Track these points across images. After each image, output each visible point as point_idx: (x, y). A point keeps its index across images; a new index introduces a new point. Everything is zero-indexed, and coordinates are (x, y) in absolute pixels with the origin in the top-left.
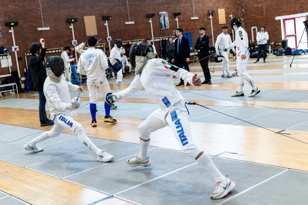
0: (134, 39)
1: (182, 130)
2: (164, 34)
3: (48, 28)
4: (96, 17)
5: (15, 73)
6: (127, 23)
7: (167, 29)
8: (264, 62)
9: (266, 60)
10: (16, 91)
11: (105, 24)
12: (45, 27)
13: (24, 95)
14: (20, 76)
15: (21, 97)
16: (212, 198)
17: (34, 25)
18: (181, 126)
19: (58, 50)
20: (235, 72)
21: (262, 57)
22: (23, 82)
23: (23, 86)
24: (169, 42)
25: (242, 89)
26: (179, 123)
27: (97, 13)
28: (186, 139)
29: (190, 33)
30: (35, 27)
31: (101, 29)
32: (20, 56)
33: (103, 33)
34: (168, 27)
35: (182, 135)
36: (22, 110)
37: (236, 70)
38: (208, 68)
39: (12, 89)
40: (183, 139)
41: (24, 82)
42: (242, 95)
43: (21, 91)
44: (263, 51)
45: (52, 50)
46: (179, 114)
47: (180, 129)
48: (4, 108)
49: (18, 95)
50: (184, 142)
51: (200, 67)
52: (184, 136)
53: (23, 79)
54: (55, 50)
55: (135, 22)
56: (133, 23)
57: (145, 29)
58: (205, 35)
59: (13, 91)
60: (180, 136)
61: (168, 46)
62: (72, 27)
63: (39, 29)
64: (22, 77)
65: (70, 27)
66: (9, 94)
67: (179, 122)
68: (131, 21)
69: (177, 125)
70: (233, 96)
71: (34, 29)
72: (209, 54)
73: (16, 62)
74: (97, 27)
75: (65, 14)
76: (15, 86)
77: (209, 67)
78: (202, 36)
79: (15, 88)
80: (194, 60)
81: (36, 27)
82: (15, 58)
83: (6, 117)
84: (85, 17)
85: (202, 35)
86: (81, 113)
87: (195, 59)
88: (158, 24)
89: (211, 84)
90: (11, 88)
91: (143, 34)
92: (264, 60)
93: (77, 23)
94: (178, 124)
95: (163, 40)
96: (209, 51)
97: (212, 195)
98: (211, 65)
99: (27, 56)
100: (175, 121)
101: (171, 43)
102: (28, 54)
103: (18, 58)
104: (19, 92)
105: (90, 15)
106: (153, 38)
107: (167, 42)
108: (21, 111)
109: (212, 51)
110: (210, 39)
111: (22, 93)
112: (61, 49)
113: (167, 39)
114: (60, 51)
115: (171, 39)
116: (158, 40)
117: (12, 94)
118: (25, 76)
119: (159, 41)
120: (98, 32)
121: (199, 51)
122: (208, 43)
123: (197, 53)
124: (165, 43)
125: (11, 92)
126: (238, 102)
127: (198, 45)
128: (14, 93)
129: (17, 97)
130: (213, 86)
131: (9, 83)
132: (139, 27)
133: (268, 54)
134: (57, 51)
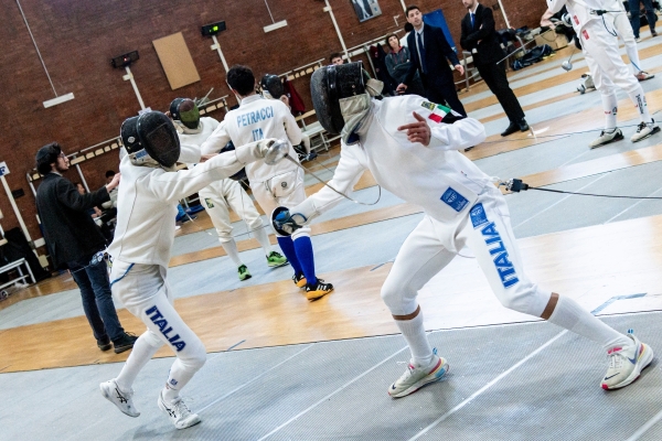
0: (296, 65)
1: (502, 248)
2: (372, 30)
3: (70, 96)
4: (184, 35)
5: (14, 234)
6: (268, 29)
7: (375, 18)
8: (654, 34)
9: (657, 29)
10: (29, 280)
11: (213, 47)
12: (61, 94)
13: (53, 283)
14: (29, 239)
15: (46, 291)
16: (605, 388)
17: (32, 96)
18: (499, 239)
19: (110, 144)
20: (583, 81)
21: (644, 23)
22: (42, 250)
23: (43, 261)
24: (392, 48)
25: (614, 121)
26: (493, 233)
27: (183, 23)
28: (512, 271)
29: (440, 11)
30: (35, 102)
31: (205, 62)
32: (17, 187)
33: (212, 71)
34: (377, 11)
35: (502, 261)
36: (58, 323)
37: (584, 76)
38: (511, 90)
39: (19, 276)
40: (506, 270)
41: (44, 250)
42: (619, 137)
43: (42, 275)
44: (642, 7)
45: (94, 150)
46: (489, 210)
47: (496, 245)
48: (9, 330)
49: (37, 288)
50: (508, 278)
51: (489, 94)
52: (507, 264)
53: (40, 243)
54: (103, 147)
55: (288, 21)
56: (284, 23)
57: (319, 32)
58: (480, 7)
59: (21, 282)
60: (496, 262)
61: (391, 61)
62: (129, 76)
63: (48, 104)
64: (34, 238)
65: (126, 78)
66: (14, 292)
67: (493, 230)
68: (277, 21)
69: (488, 237)
70: (594, 147)
71: (35, 107)
72: (502, 54)
73: (10, 205)
74: (195, 60)
75: (102, 47)
76: (23, 266)
77: (512, 86)
78: (472, 12)
79: (25, 271)
80: (468, 78)
81: (37, 102)
82: (5, 194)
83: (18, 352)
84: (155, 43)
85: (471, 7)
86: (210, 291)
87: (470, 73)
88: (351, 9)
89: (528, 129)
90: (14, 274)
91: (318, 46)
92: (653, 31)
93: (139, 62)
94: (491, 232)
95: (372, 47)
96: (502, 46)
97: (604, 382)
98: (516, 81)
99: (33, 181)
100: (482, 227)
101: (397, 50)
102: (36, 177)
103: (14, 193)
104: (38, 280)
105: (170, 32)
106: (345, 50)
107: (385, 50)
108: (55, 327)
109: (509, 43)
110: (495, 13)
111: (47, 281)
112: (116, 141)
113: (382, 43)
114: (114, 146)
115: (393, 41)
116: (361, 51)
117: (20, 289)
118: (42, 236)
119: (364, 54)
120: (200, 73)
121: (475, 51)
122: (494, 23)
123: (470, 59)
124: (379, 55)
125: (18, 285)
126: (614, 159)
127: (469, 38)
128: (26, 285)
129: (35, 294)
130: (536, 133)
131: (6, 263)
132: (305, 31)
133: (657, 13)
134: (107, 149)
